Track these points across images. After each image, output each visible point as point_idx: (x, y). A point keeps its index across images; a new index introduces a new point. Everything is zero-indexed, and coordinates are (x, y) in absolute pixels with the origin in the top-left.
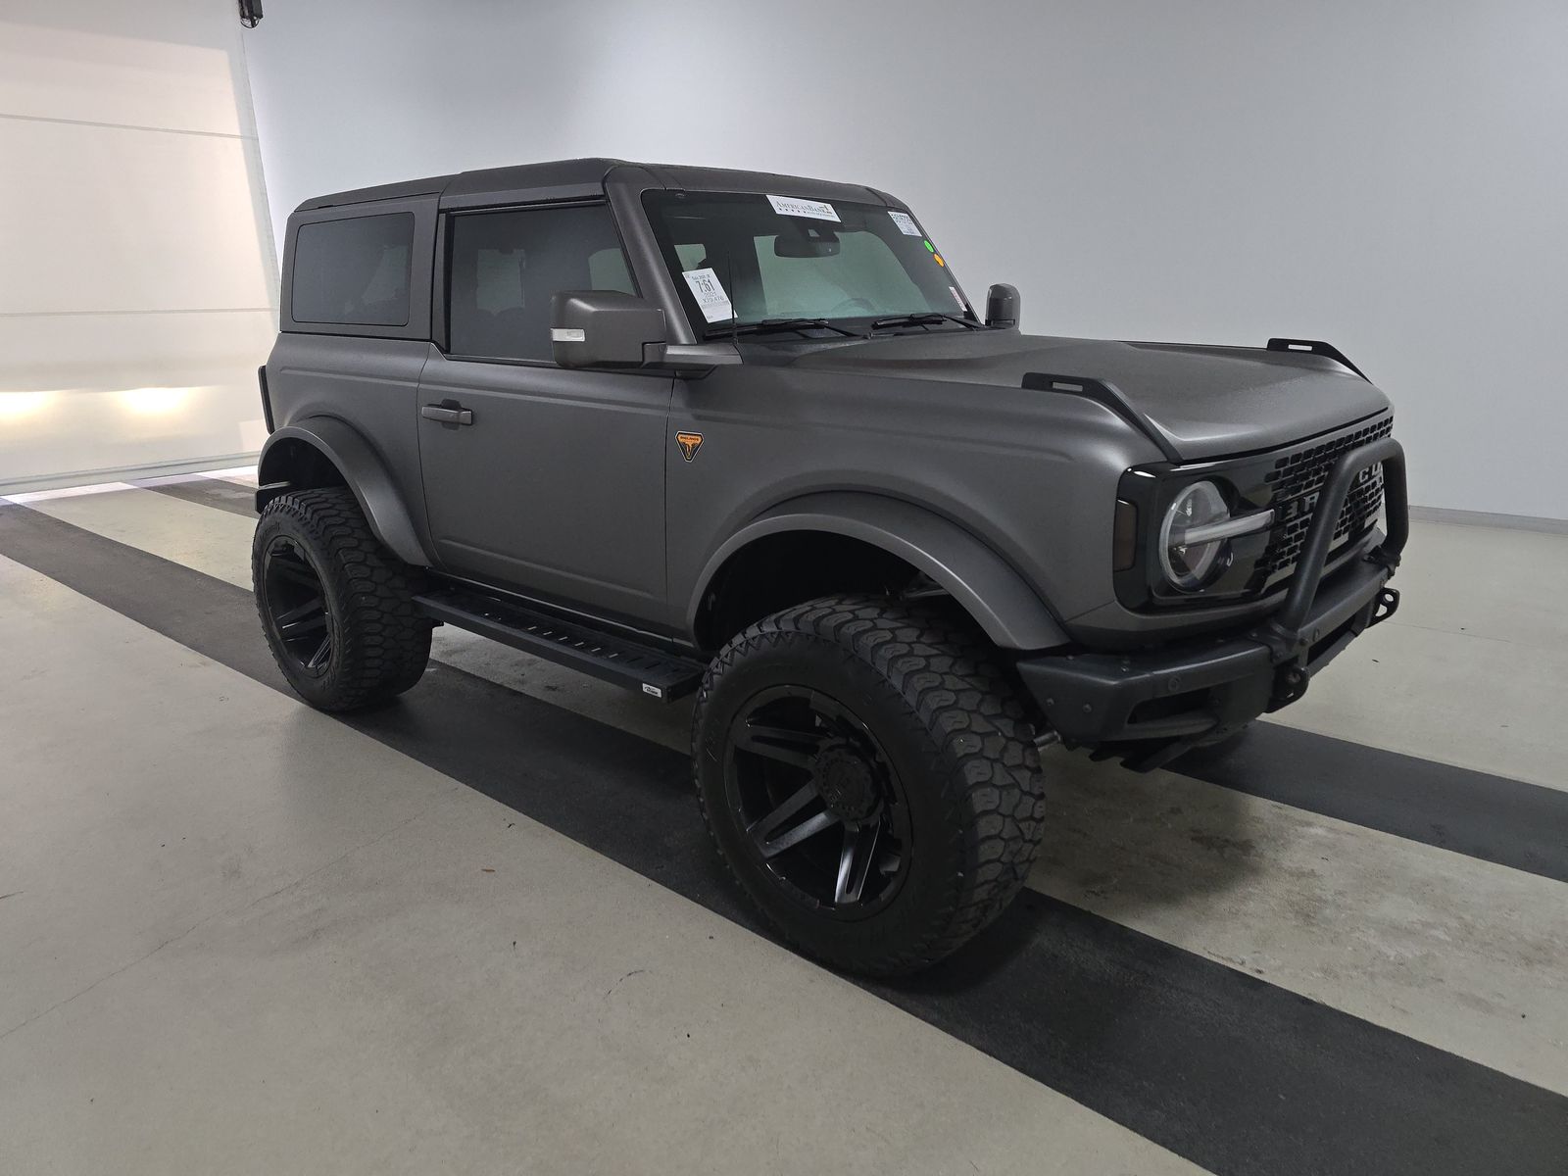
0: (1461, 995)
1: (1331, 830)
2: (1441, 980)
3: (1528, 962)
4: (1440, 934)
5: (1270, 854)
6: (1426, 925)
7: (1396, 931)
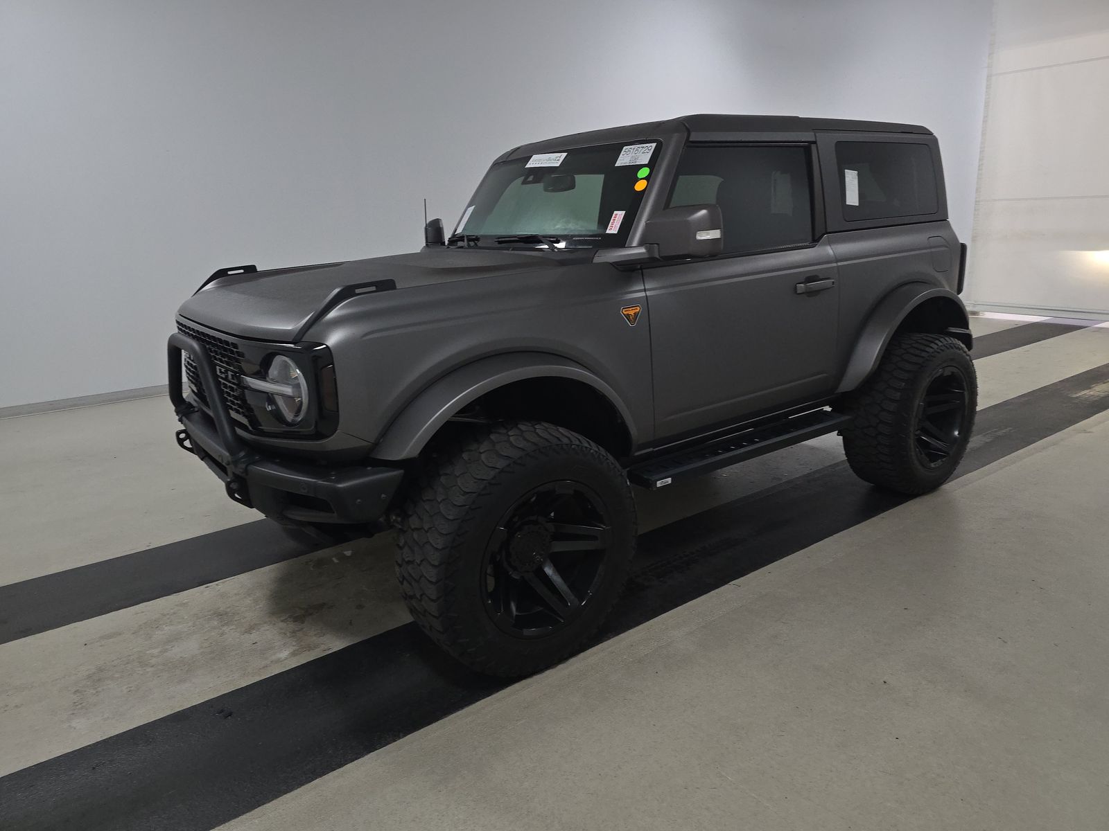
0: (120, 634)
1: (278, 661)
2: (133, 633)
3: (100, 670)
4: (155, 651)
5: (282, 625)
6: (166, 650)
7: (176, 638)
